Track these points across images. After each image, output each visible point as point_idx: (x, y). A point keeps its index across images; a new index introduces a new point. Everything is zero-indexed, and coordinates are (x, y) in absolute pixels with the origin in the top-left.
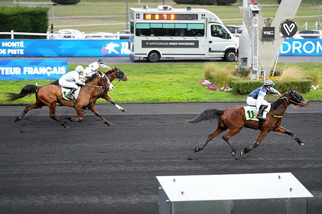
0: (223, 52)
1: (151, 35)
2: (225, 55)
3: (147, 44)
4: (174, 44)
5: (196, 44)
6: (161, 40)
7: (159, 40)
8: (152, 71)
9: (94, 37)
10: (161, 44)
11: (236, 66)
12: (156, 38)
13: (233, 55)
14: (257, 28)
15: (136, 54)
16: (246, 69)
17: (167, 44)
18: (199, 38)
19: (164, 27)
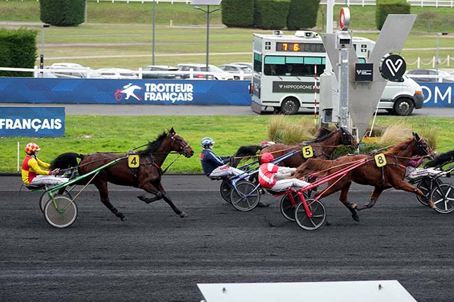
0: (392, 101)
1: (287, 74)
3: (281, 86)
6: (301, 81)
7: (299, 81)
9: (103, 74)
10: (301, 87)
11: (315, 120)
12: (294, 79)
13: (406, 105)
15: (263, 102)
17: (309, 87)
19: (305, 63)
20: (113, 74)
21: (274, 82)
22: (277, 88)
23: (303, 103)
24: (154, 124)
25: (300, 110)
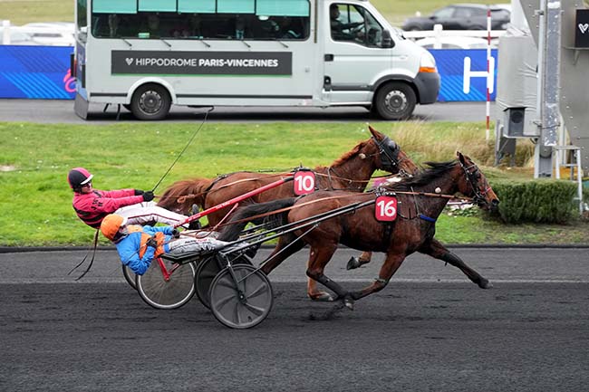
0: (369, 88)
1: (141, 35)
2: (375, 99)
3: (129, 61)
4: (213, 62)
5: (284, 65)
6: (173, 49)
7: (167, 49)
8: (222, 147)
10: (173, 62)
11: (488, 131)
12: (157, 45)
13: (399, 98)
14: (556, 11)
15: (92, 95)
16: (518, 144)
17: (191, 62)
18: (293, 46)
19: (181, 10)
20: (58, 35)
21: (113, 52)
22: (120, 64)
23: (178, 96)
24: (147, 142)
25: (173, 109)
